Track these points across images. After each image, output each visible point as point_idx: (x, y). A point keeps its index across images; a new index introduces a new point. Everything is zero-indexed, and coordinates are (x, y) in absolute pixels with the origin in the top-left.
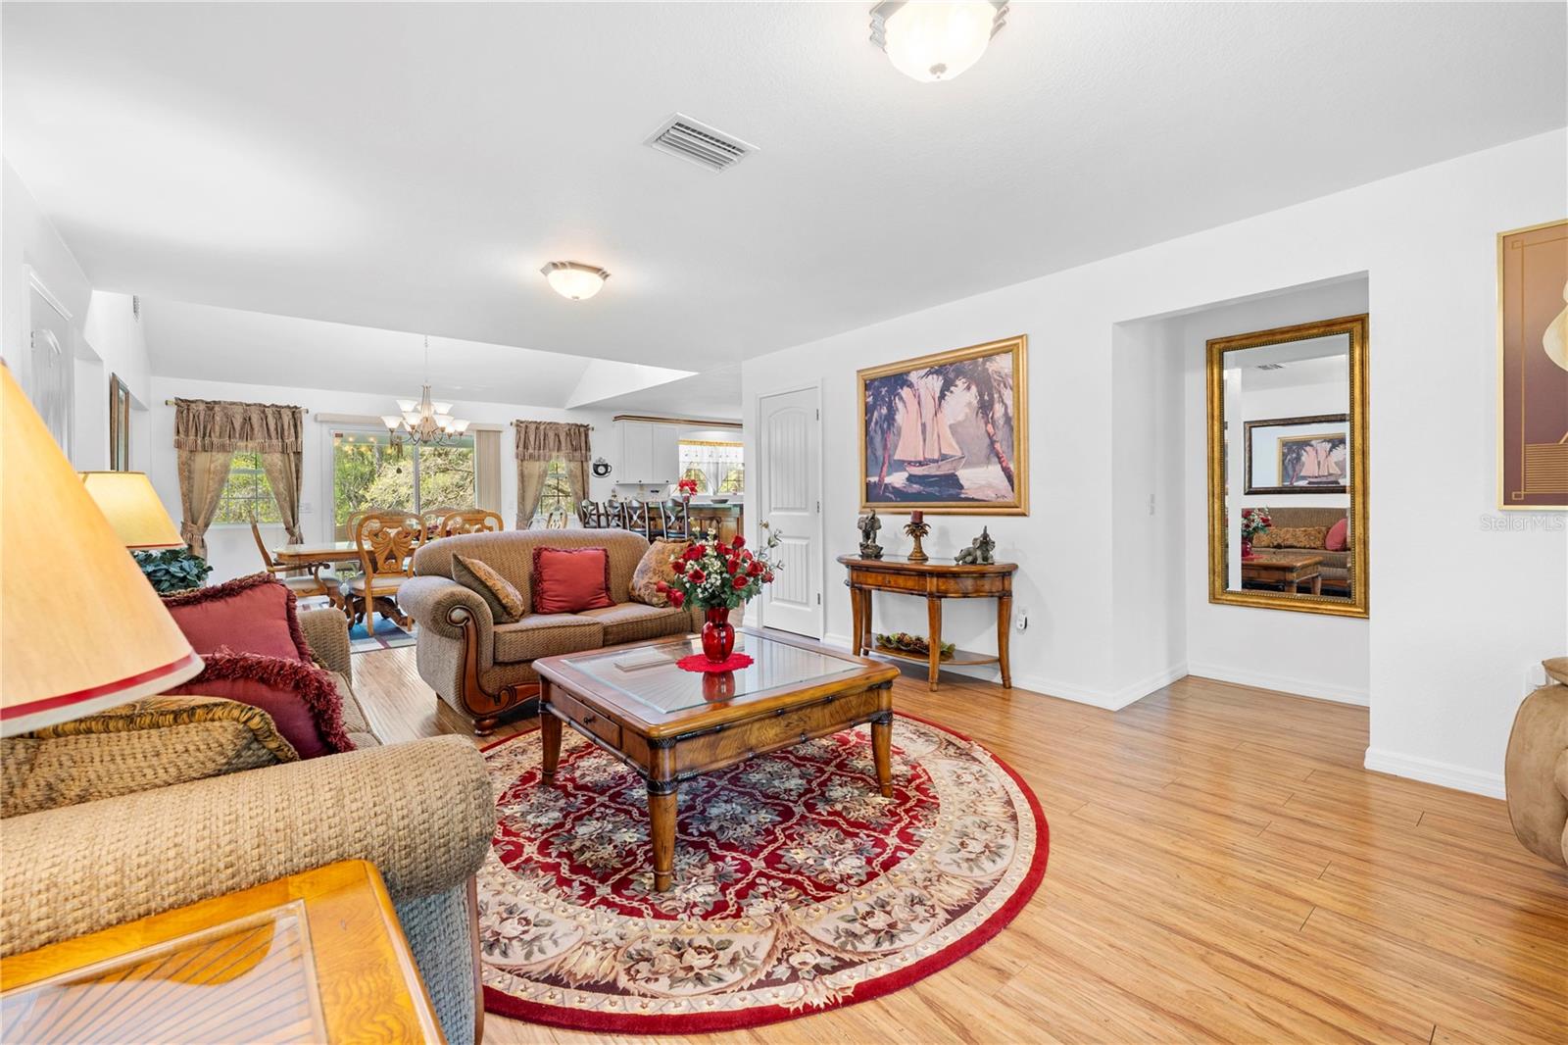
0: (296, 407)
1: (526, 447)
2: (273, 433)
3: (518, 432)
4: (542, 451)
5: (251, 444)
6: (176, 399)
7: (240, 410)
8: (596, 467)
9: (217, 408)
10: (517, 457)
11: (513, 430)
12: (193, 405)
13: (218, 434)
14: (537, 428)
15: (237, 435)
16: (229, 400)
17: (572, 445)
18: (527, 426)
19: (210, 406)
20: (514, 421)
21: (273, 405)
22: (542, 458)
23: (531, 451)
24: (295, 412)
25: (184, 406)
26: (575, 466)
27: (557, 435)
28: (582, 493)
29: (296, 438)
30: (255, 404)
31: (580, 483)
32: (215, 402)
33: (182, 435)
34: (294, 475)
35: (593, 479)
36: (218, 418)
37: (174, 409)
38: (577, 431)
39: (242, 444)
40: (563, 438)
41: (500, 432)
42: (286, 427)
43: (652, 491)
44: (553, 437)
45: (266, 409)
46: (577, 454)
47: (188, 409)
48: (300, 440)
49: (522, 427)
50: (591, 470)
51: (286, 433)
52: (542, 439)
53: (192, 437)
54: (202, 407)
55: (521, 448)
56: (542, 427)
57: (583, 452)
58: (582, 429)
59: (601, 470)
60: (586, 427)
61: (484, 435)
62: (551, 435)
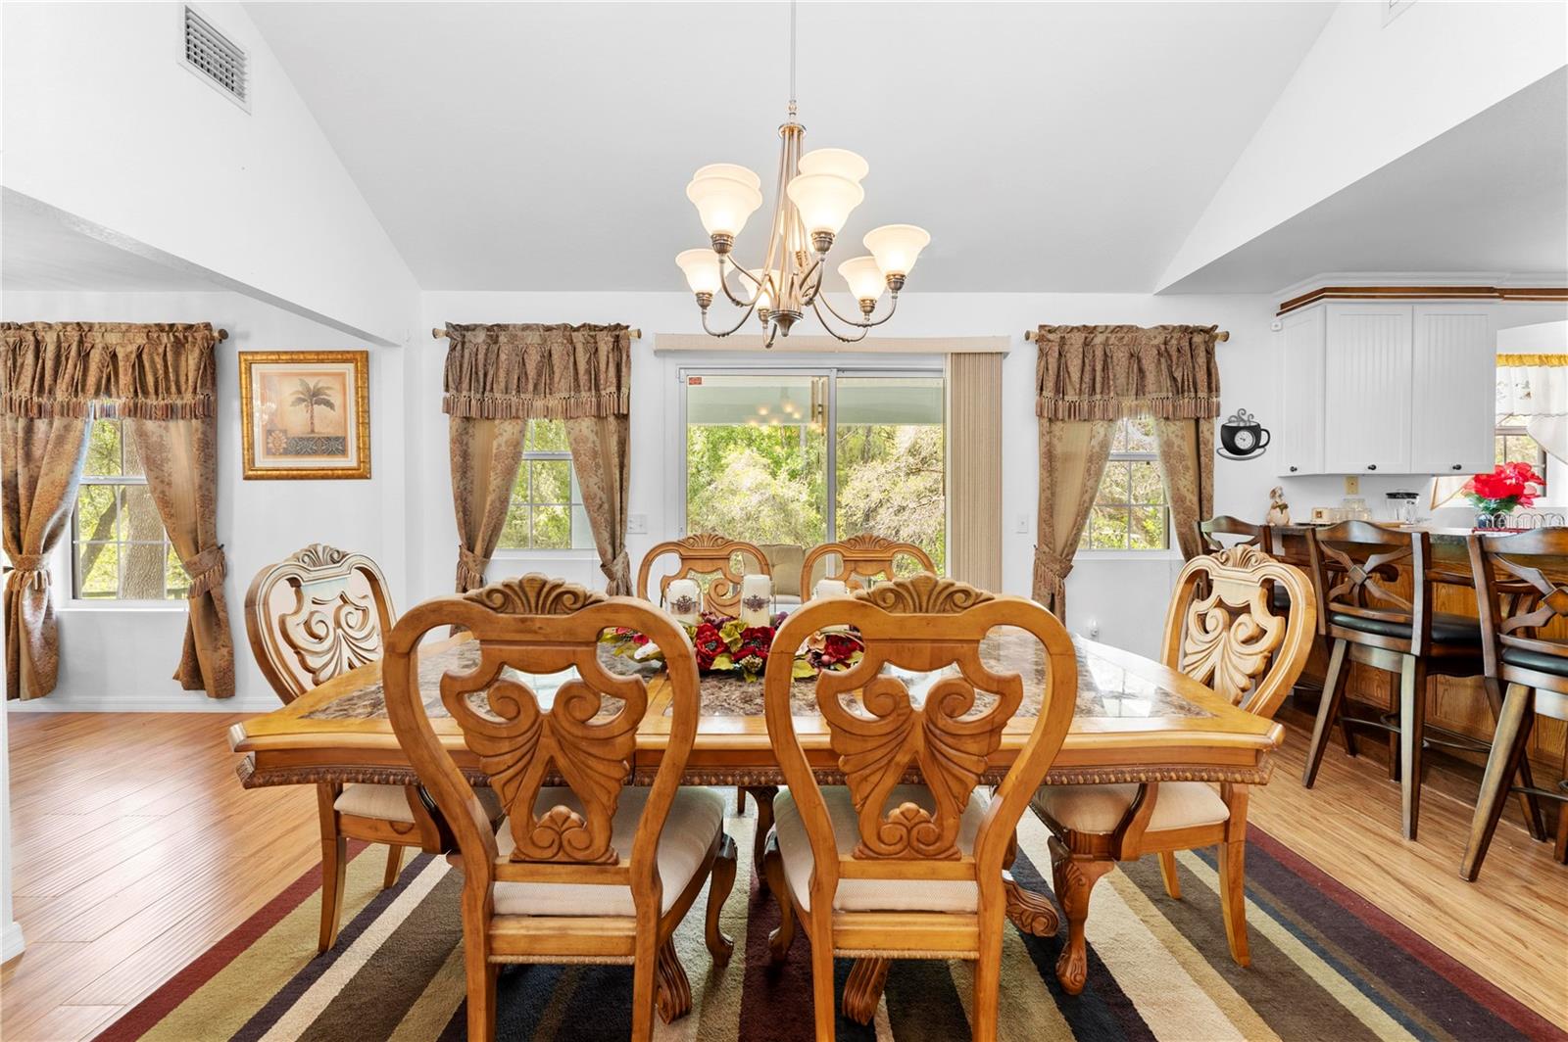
0: (618, 326)
1: (1060, 390)
2: (583, 378)
3: (1043, 354)
4: (1098, 397)
5: (553, 402)
6: (448, 325)
7: (533, 338)
8: (1229, 433)
9: (503, 339)
10: (1040, 415)
11: (1031, 352)
12: (469, 335)
13: (503, 386)
14: (1086, 343)
15: (531, 387)
16: (521, 322)
17: (1174, 379)
18: (1063, 338)
19: (494, 332)
20: (1035, 330)
21: (584, 325)
22: (1098, 413)
23: (1071, 397)
24: (618, 337)
25: (458, 334)
26: (1180, 433)
27: (1135, 357)
28: (1195, 499)
29: (619, 388)
30: (558, 327)
31: (1191, 475)
32: (500, 327)
33: (452, 391)
34: (616, 461)
35: (1224, 468)
36: (503, 357)
37: (443, 346)
38: (1185, 344)
39: (539, 404)
40: (1149, 365)
41: (1003, 355)
42: (603, 366)
43: (1392, 496)
44: (1124, 362)
45: (574, 334)
46: (1186, 402)
47: (463, 343)
48: (624, 390)
49: (1051, 342)
50: (1218, 443)
51: (602, 377)
52: (1099, 368)
53: (464, 393)
54: (481, 337)
55: (1048, 393)
56: (1099, 339)
57: (1203, 394)
58: (1198, 339)
59: (1245, 440)
60: (1209, 333)
61: (967, 362)
62: (1120, 356)
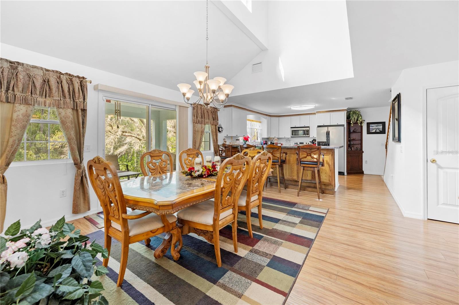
0: (83, 78)
5: (48, 101)
7: (41, 73)
9: (20, 68)
10: (194, 122)
13: (21, 89)
14: (201, 108)
15: (38, 92)
16: (31, 64)
17: (213, 117)
18: (197, 106)
20: (192, 103)
21: (67, 74)
22: (203, 123)
23: (199, 119)
24: (82, 80)
26: (213, 127)
27: (208, 112)
28: (216, 141)
29: (84, 99)
30: (53, 71)
31: (215, 135)
32: (18, 63)
34: (81, 126)
35: (218, 134)
36: (20, 76)
38: (214, 110)
39: (41, 100)
40: (210, 114)
41: (186, 107)
42: (76, 92)
43: (236, 140)
45: (61, 76)
46: (214, 122)
48: (86, 101)
49: (195, 107)
51: (77, 95)
52: (203, 113)
56: (203, 107)
57: (216, 120)
59: (220, 129)
60: (217, 109)
61: (181, 108)
62: (206, 112)
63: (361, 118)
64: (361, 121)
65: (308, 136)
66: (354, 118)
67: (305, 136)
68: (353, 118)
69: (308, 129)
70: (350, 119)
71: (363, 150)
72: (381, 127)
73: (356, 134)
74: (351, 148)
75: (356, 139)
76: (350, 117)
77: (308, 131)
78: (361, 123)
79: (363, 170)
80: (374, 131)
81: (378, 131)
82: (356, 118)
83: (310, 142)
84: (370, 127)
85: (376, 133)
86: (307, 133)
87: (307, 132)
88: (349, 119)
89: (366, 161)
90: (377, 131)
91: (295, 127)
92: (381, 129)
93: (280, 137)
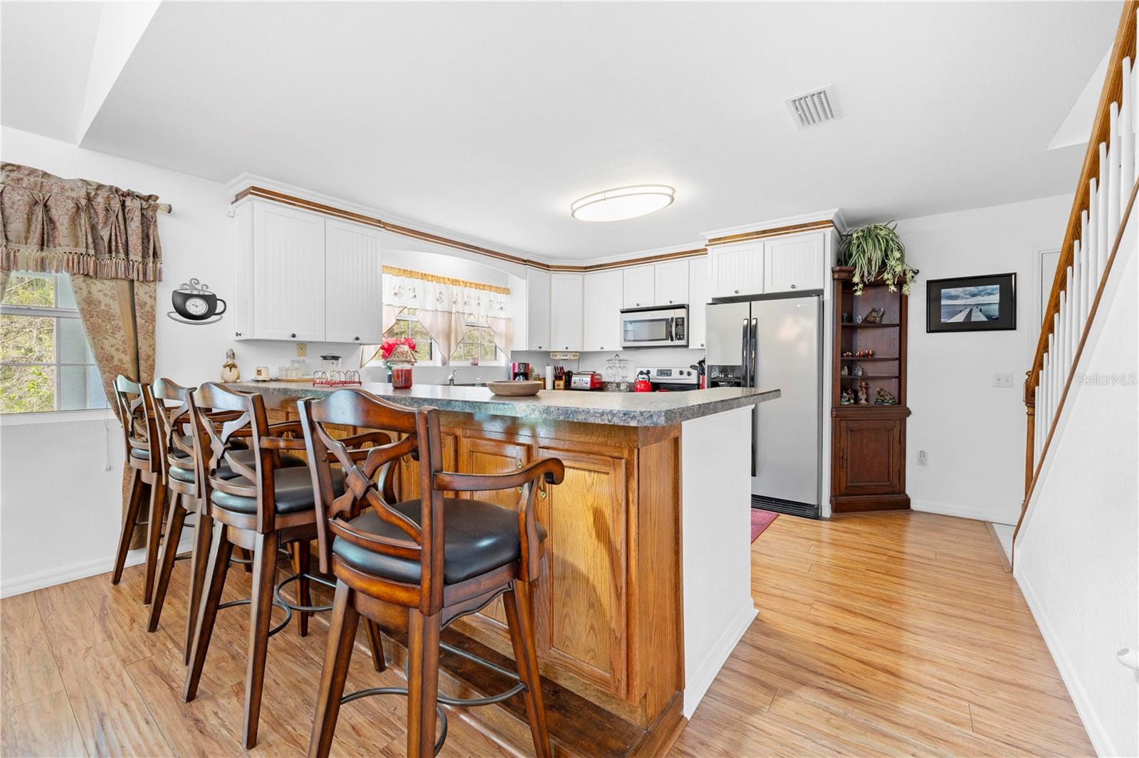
17: (95, 239)
26: (108, 293)
27: (40, 205)
28: (129, 358)
31: (124, 334)
35: (169, 328)
38: (116, 205)
40: (61, 216)
43: (325, 358)
44: (24, 209)
46: (114, 264)
50: (165, 305)
57: (136, 256)
58: (133, 204)
60: (149, 201)
63: (901, 260)
64: (898, 269)
65: (683, 342)
66: (870, 261)
67: (669, 343)
68: (865, 262)
69: (680, 313)
70: (852, 262)
71: (910, 404)
72: (996, 298)
73: (878, 332)
74: (856, 393)
75: (876, 357)
76: (851, 256)
77: (680, 323)
78: (901, 283)
79: (907, 492)
80: (960, 318)
81: (978, 317)
82: (877, 256)
83: (691, 367)
84: (944, 302)
85: (968, 326)
86: (677, 331)
87: (677, 325)
88: (846, 263)
89: (922, 454)
90: (973, 319)
91: (636, 307)
92: (995, 310)
93: (586, 350)
